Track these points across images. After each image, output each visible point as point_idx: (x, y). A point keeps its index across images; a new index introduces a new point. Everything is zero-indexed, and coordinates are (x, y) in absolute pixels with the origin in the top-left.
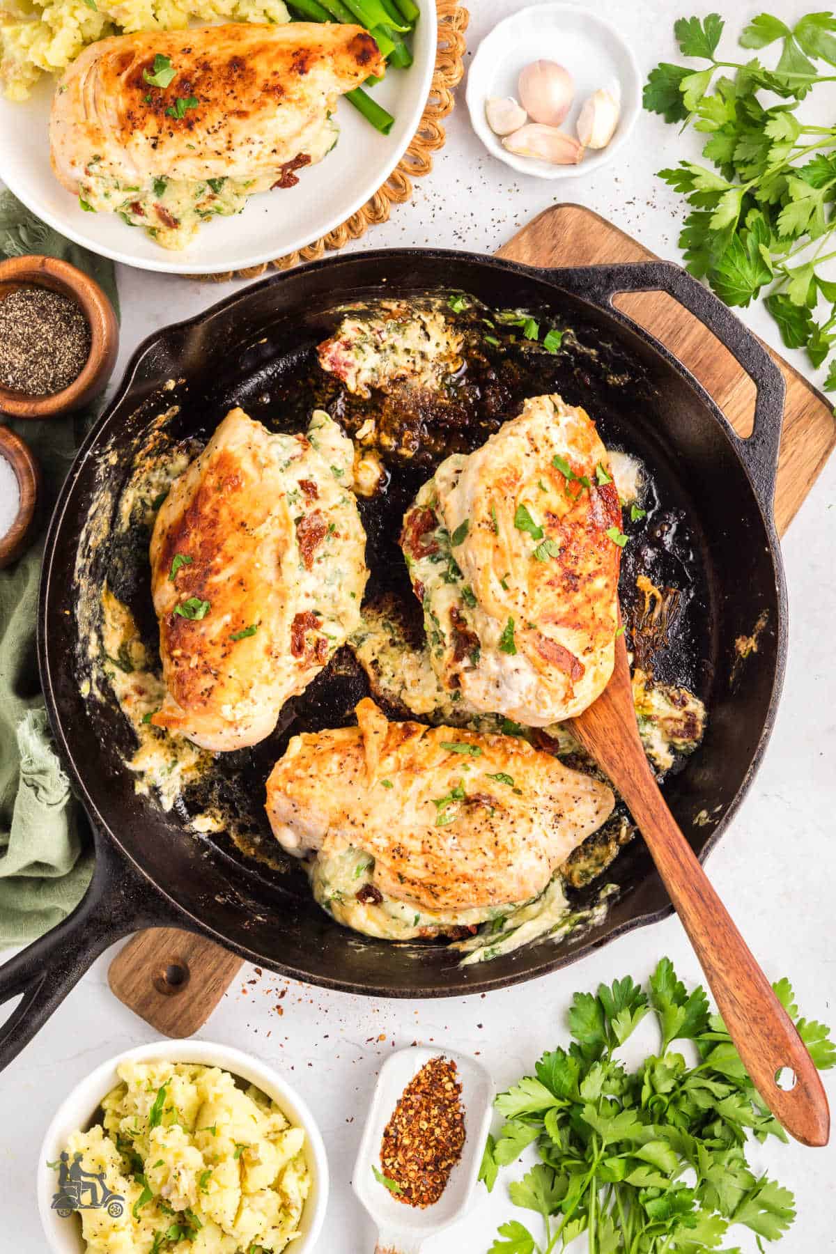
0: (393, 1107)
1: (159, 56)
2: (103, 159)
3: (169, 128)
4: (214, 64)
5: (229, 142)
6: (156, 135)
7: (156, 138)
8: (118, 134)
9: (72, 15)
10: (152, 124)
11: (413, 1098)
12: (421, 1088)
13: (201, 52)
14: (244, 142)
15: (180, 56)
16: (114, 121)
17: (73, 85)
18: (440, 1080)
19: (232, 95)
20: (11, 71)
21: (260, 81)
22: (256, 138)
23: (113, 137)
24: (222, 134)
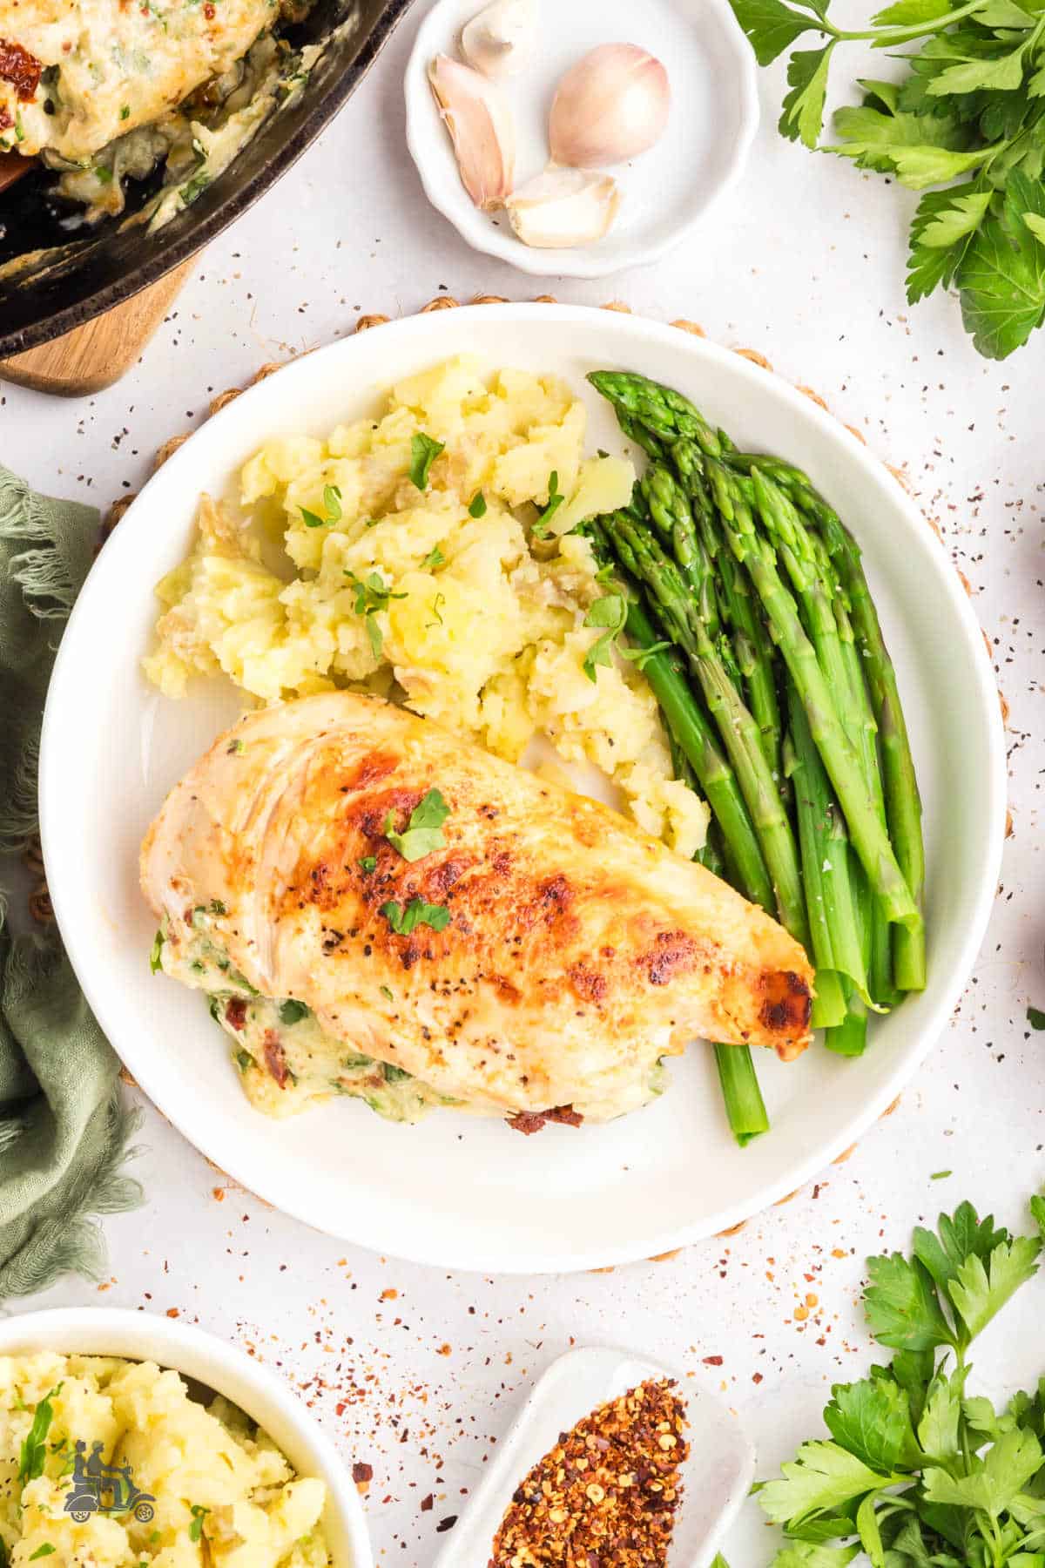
0: (549, 1443)
1: (436, 794)
2: (228, 916)
3: (372, 937)
4: (518, 867)
5: (458, 1024)
6: (344, 932)
7: (341, 937)
8: (279, 891)
9: (334, 628)
10: (349, 909)
11: (591, 1440)
12: (615, 1427)
13: (512, 827)
14: (483, 1042)
15: (473, 814)
16: (287, 864)
17: (260, 750)
18: (654, 1425)
19: (513, 946)
20: (178, 637)
21: (573, 953)
22: (506, 1047)
23: (268, 891)
24: (455, 1004)
